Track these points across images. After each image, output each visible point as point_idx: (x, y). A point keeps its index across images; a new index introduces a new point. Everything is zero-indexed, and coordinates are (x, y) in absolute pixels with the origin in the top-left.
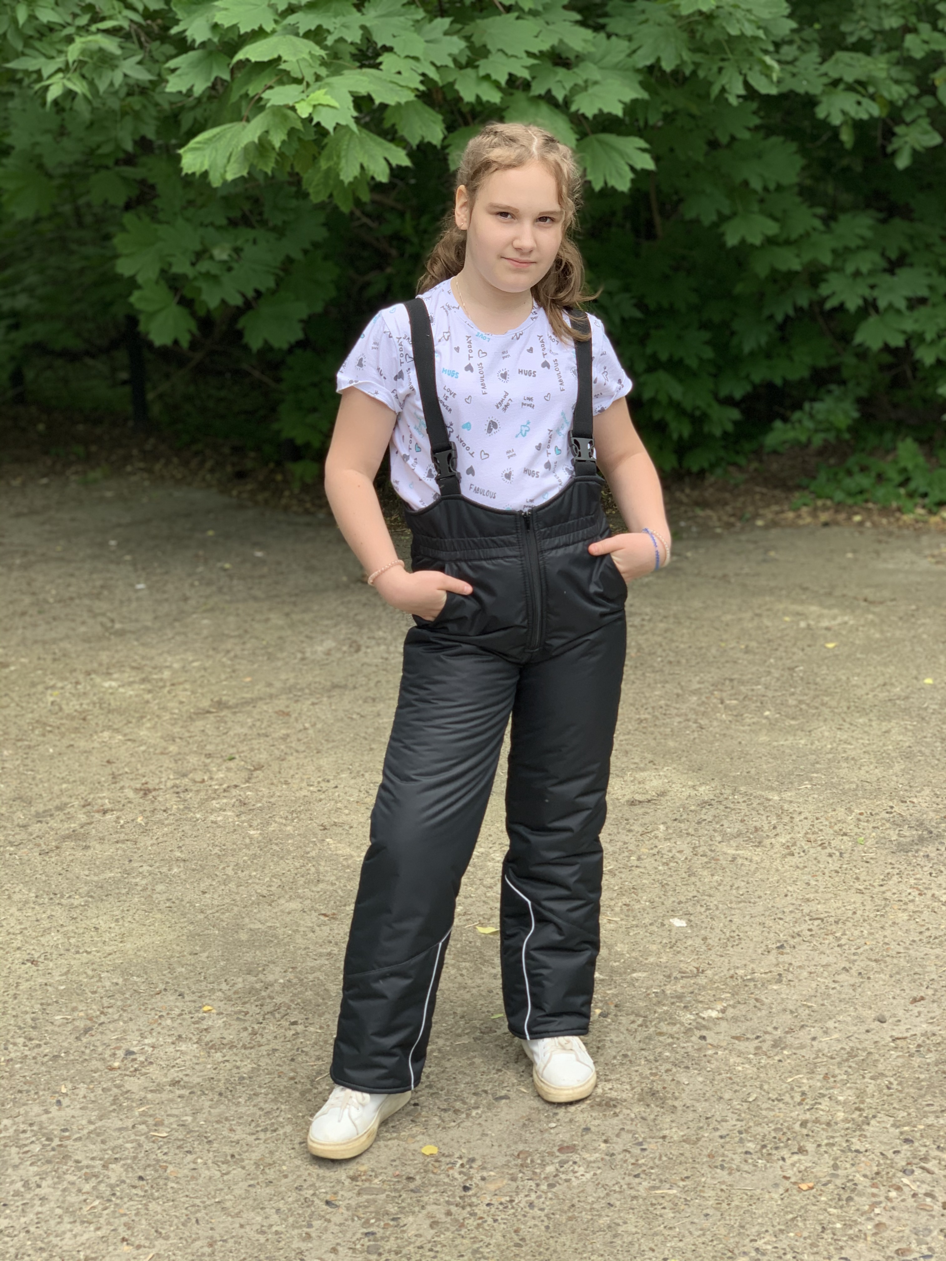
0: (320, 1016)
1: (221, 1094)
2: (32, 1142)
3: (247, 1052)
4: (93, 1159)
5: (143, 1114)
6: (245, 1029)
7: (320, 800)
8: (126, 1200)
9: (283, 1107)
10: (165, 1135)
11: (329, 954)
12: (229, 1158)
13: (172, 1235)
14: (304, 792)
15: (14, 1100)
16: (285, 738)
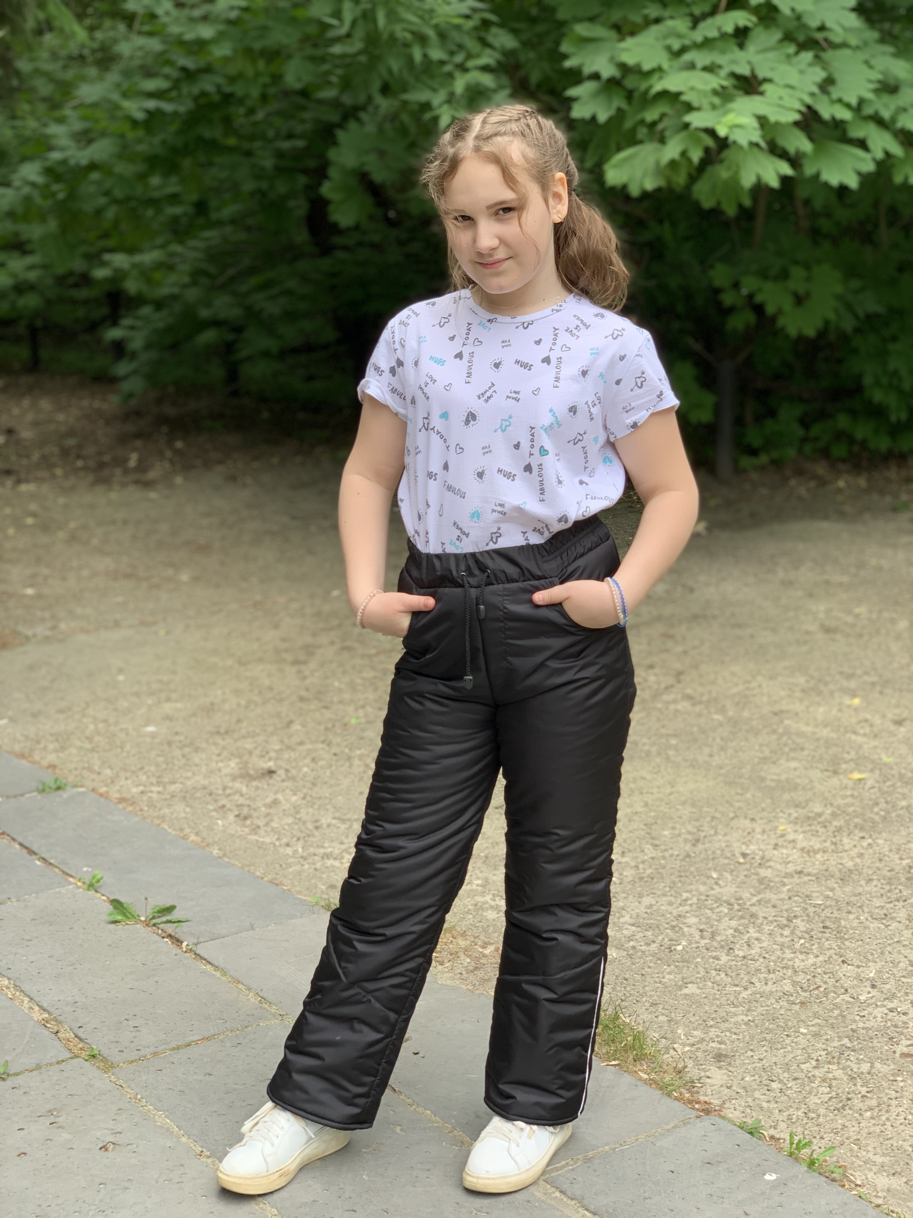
0: (880, 833)
1: (841, 879)
2: (718, 907)
3: (840, 855)
4: (775, 916)
5: (789, 890)
6: (825, 841)
7: (754, 696)
8: (824, 940)
9: (900, 887)
10: (820, 902)
11: (852, 796)
12: (883, 916)
13: (877, 960)
14: (735, 690)
15: (680, 881)
16: (685, 653)
